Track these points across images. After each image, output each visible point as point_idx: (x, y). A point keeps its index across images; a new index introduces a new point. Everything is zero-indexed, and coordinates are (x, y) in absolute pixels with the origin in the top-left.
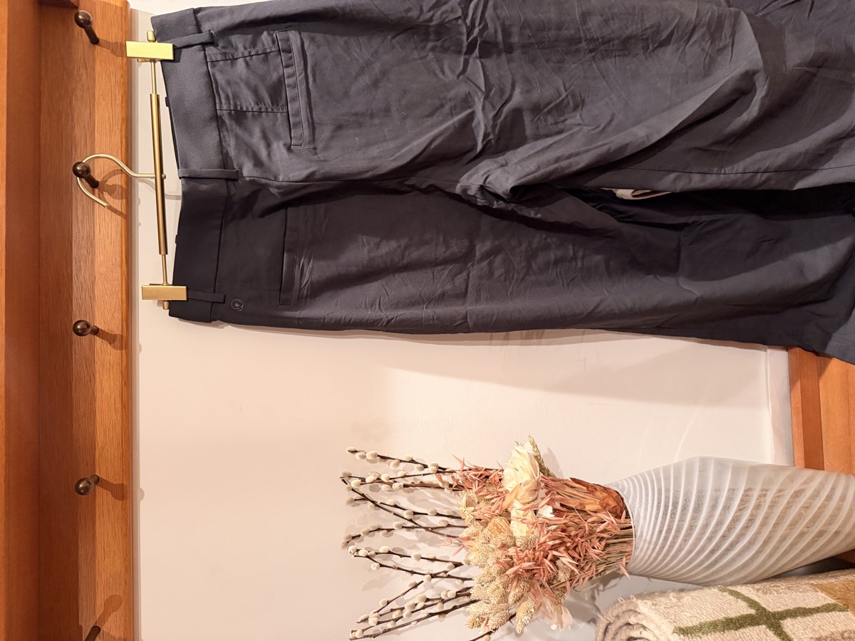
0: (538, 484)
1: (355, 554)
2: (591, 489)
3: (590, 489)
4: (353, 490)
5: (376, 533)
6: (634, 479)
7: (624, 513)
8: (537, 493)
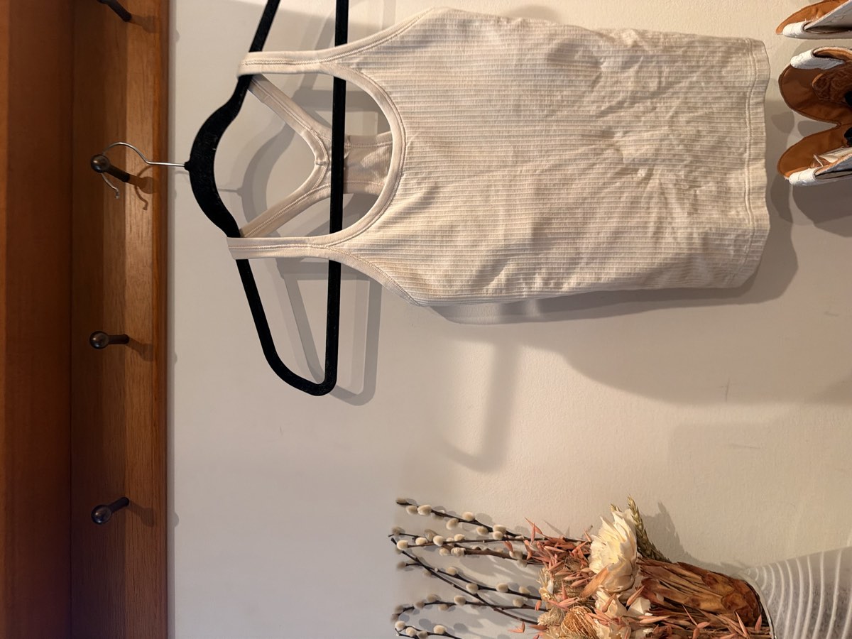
0: (633, 566)
1: (401, 633)
2: (710, 578)
3: (707, 579)
4: (404, 552)
5: (434, 606)
6: (780, 568)
7: (760, 618)
8: (632, 579)
